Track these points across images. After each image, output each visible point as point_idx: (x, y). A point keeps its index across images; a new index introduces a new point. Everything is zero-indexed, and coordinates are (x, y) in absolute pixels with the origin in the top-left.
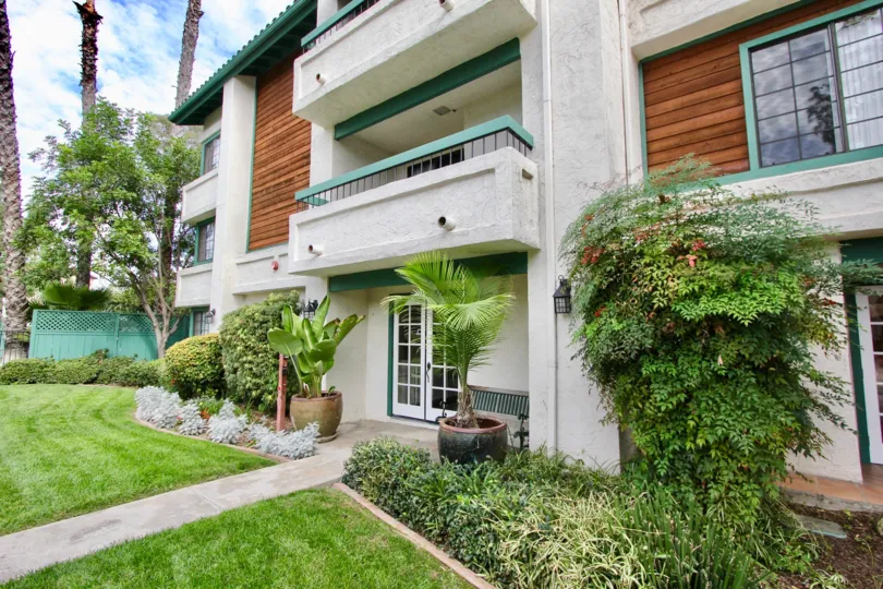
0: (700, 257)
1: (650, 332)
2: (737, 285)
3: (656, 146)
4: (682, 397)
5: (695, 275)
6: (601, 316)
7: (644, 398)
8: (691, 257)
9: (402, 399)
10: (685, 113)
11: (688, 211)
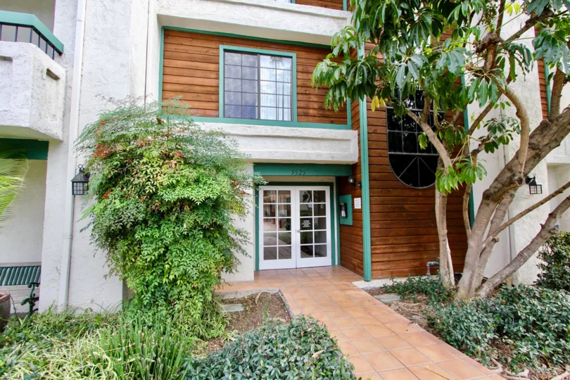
0: (180, 162)
1: (142, 209)
2: (197, 181)
3: (168, 87)
4: (162, 251)
5: (175, 173)
6: (107, 197)
7: (136, 254)
8: (174, 162)
11: (176, 132)
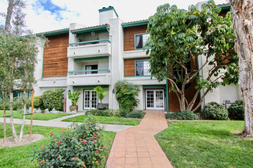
1: (122, 95)
2: (128, 91)
3: (126, 71)
4: (124, 101)
5: (125, 90)
6: (118, 94)
7: (121, 101)
9: (86, 106)
10: (129, 67)
